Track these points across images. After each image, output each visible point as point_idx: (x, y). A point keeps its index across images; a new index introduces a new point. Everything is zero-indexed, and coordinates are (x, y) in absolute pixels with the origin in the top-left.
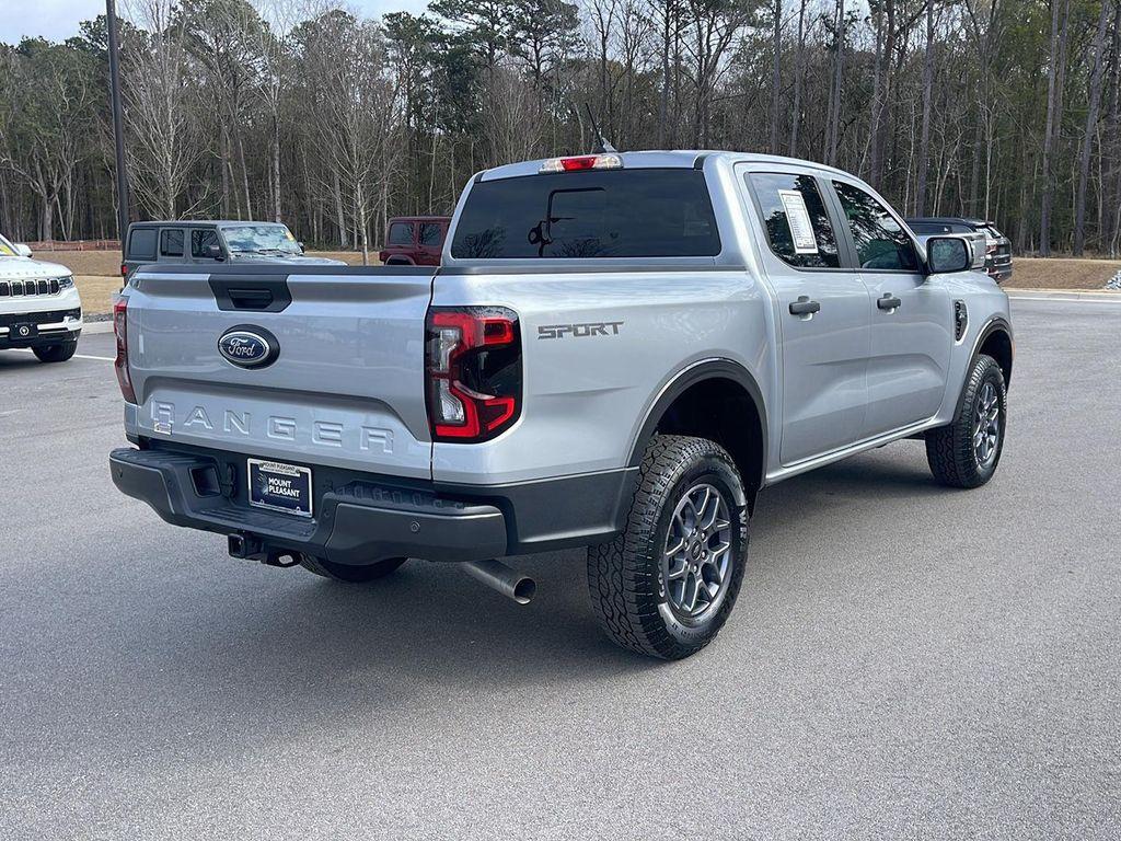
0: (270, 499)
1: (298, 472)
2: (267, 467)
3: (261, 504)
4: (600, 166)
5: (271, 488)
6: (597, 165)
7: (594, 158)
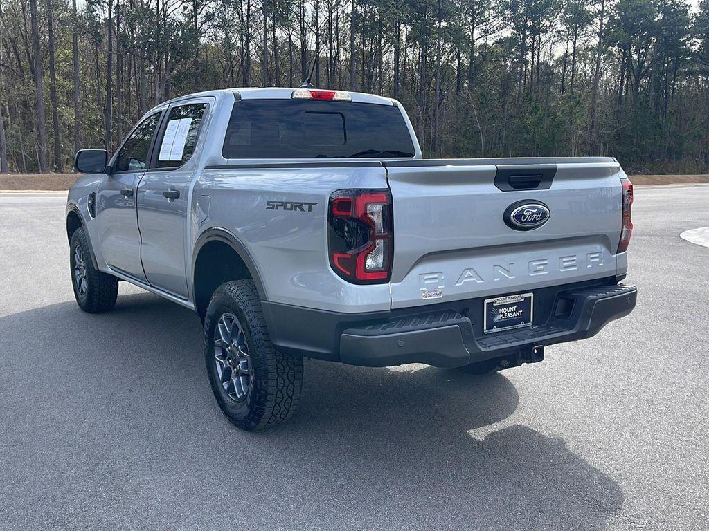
0: (501, 324)
1: (522, 298)
2: (499, 302)
3: (495, 330)
4: (339, 98)
5: (501, 316)
6: (335, 98)
7: (335, 93)
